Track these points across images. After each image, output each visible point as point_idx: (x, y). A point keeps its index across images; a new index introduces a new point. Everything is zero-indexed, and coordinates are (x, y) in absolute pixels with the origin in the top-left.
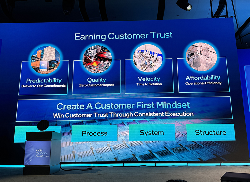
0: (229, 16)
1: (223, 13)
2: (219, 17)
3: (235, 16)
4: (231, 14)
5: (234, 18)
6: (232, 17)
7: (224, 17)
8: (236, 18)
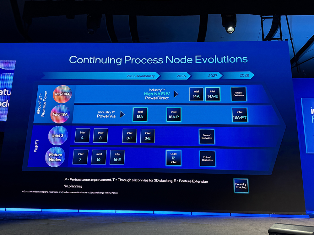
0: (284, 39)
1: (277, 35)
2: (272, 40)
3: (291, 39)
4: (286, 36)
5: (289, 41)
6: (287, 40)
7: (277, 40)
8: (292, 42)
